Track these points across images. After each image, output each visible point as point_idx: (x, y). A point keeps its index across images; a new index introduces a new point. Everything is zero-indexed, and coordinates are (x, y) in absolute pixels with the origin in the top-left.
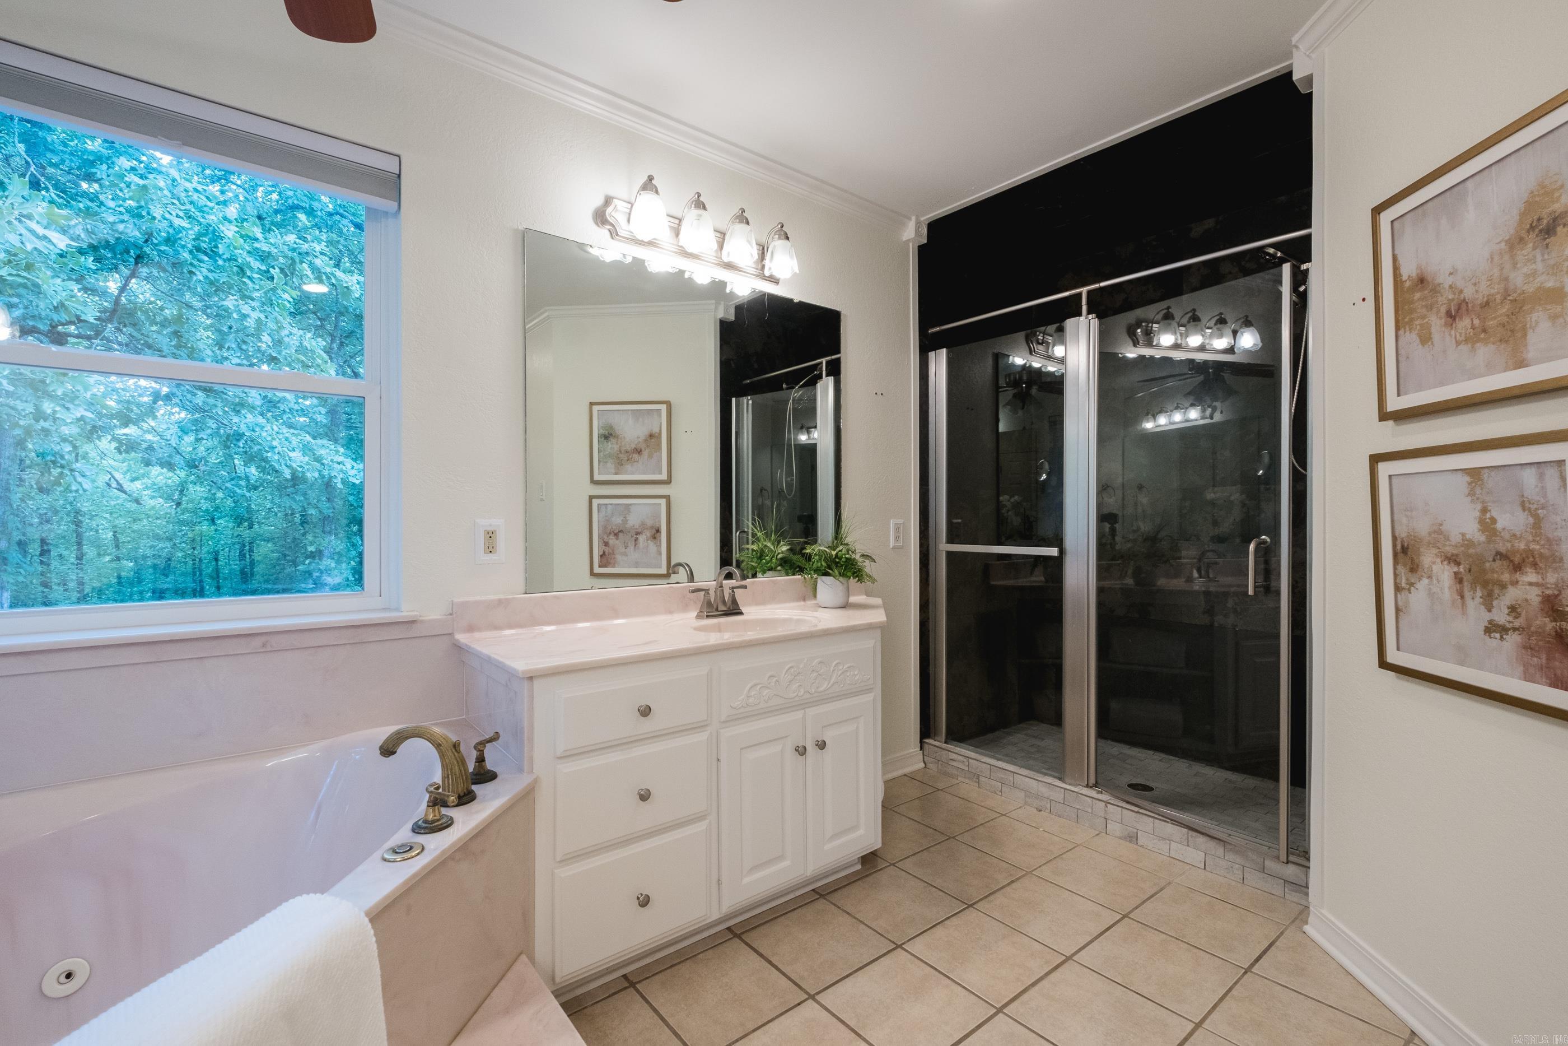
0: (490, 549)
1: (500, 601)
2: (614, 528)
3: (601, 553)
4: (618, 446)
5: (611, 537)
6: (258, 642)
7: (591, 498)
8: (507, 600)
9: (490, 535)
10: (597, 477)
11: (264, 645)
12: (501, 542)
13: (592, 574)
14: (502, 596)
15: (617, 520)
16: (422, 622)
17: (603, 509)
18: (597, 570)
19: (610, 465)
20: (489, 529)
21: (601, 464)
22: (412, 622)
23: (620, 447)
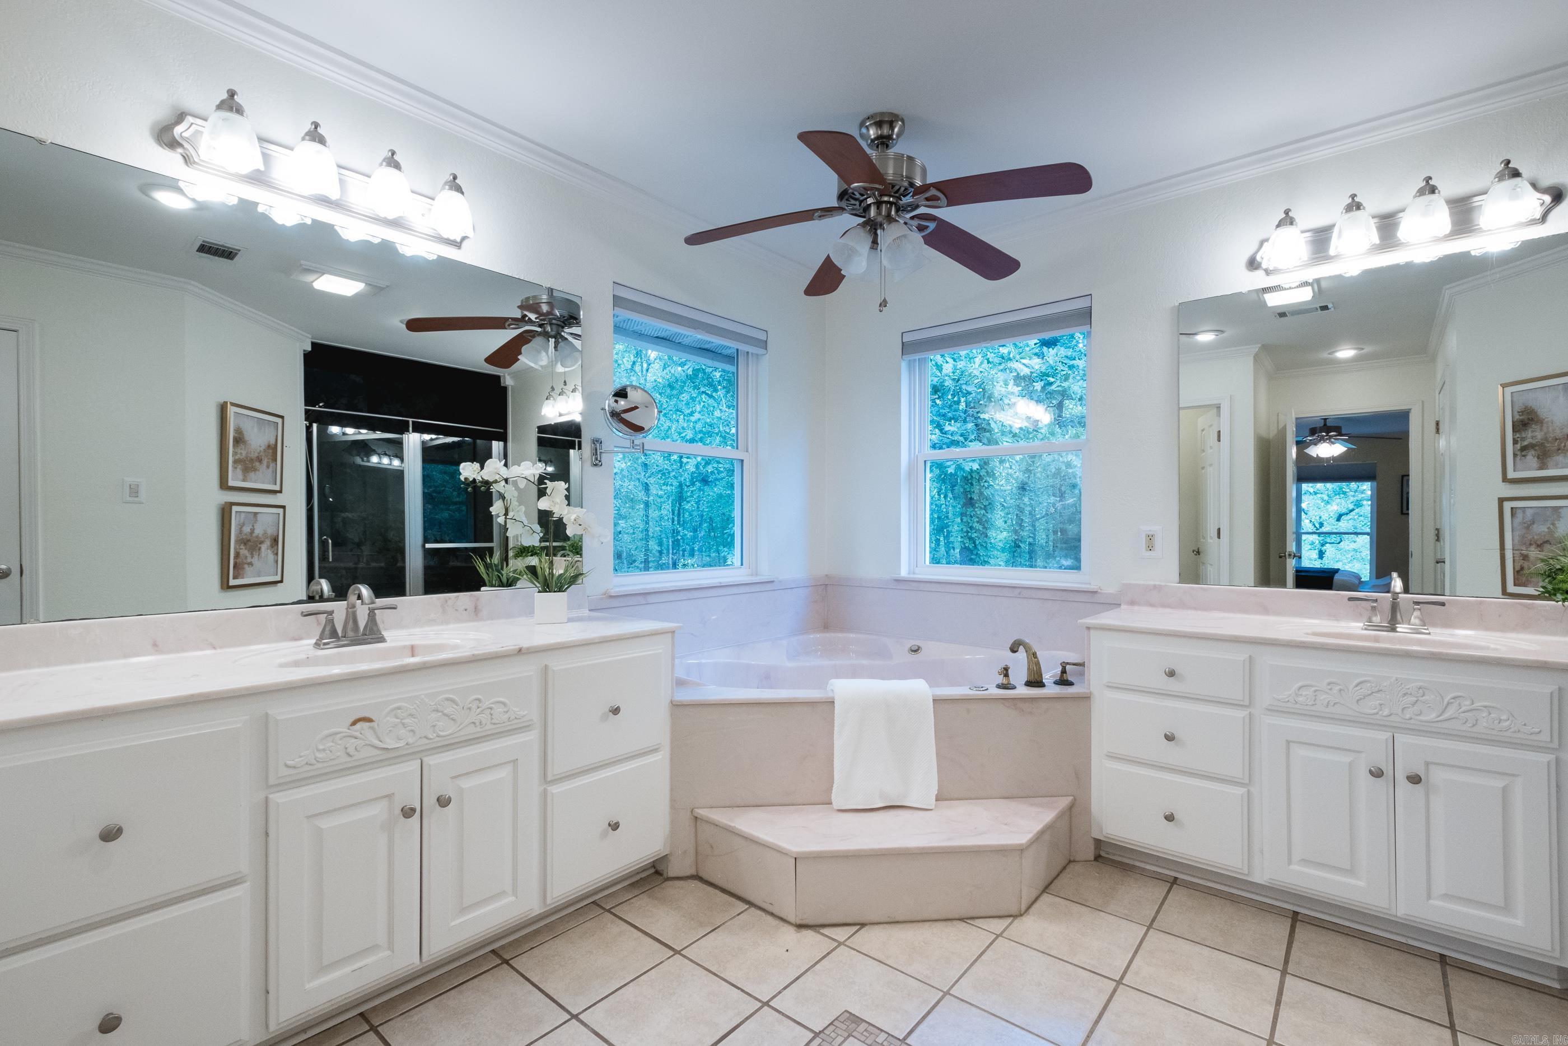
0: (1150, 548)
1: (1155, 587)
2: (1536, 537)
3: (1518, 568)
4: (1543, 433)
5: (1532, 548)
6: (1017, 591)
7: (1501, 501)
8: (1160, 586)
9: (1150, 538)
10: (1511, 474)
11: (1020, 594)
12: (1158, 543)
13: (1505, 592)
14: (1157, 583)
15: (1540, 529)
16: (1100, 593)
17: (1519, 515)
18: (1511, 588)
19: (1531, 459)
20: (1151, 533)
21: (1519, 458)
22: (1095, 592)
23: (1546, 434)
